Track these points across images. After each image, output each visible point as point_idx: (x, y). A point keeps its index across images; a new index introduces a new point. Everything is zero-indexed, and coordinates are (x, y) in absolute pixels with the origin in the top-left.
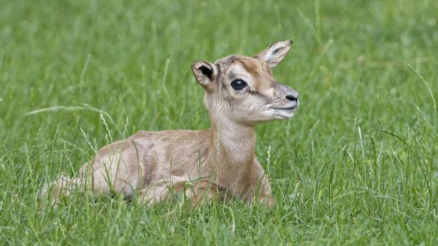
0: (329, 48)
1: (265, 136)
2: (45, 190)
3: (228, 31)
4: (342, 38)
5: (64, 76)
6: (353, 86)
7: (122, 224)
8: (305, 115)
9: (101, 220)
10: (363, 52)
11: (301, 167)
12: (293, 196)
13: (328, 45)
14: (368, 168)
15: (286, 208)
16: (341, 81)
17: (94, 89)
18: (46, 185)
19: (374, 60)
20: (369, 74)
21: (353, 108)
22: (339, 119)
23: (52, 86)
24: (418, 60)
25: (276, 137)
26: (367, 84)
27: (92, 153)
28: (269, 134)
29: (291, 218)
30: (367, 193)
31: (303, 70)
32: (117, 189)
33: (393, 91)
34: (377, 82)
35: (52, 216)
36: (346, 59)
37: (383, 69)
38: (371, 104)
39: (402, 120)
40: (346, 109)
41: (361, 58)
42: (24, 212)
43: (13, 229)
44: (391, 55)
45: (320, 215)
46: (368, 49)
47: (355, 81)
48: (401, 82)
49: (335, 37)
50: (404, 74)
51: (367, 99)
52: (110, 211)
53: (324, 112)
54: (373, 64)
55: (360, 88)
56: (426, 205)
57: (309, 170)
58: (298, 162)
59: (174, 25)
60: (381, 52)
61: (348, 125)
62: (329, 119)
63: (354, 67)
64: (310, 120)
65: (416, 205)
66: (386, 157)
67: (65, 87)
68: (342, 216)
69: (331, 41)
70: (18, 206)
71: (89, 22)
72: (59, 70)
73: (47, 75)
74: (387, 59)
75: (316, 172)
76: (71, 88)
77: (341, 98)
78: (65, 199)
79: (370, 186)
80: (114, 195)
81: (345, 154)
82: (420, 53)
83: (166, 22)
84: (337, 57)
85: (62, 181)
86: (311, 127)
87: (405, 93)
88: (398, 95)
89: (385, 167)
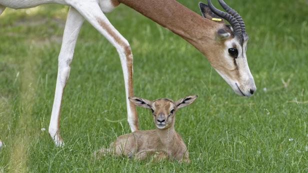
0: (213, 98)
1: (187, 134)
2: (95, 153)
3: (171, 89)
4: (218, 94)
5: (103, 106)
6: (223, 114)
7: (128, 168)
8: (203, 125)
9: (119, 167)
10: (227, 100)
11: (202, 147)
12: (198, 159)
13: (213, 97)
14: (230, 148)
15: (196, 164)
16: (218, 112)
17: (115, 112)
18: (95, 151)
19: (232, 103)
20: (230, 109)
21: (223, 123)
22: (218, 127)
23: (98, 110)
24: (251, 104)
25: (191, 134)
26: (229, 113)
27: (115, 138)
28: (189, 133)
29: (198, 168)
30: (230, 159)
31: (203, 107)
32: (125, 154)
33: (240, 117)
34: (233, 113)
35: (98, 164)
36: (220, 103)
37: (236, 108)
38: (231, 122)
39: (244, 129)
40: (220, 123)
41: (227, 102)
42: (86, 162)
43: (82, 169)
44: (239, 101)
45: (210, 167)
46: (229, 99)
47: (224, 112)
48: (244, 113)
49: (216, 93)
50: (245, 109)
51: (229, 120)
52: (123, 163)
53: (211, 124)
54: (232, 105)
55: (226, 115)
56: (254, 165)
57: (205, 149)
58: (201, 145)
59: (148, 86)
60: (234, 100)
61: (221, 130)
62: (213, 128)
63: (224, 106)
64: (205, 127)
65: (250, 164)
66: (238, 144)
67: (104, 110)
68: (219, 168)
69: (215, 95)
70: (83, 159)
71: (113, 84)
72: (101, 104)
73: (96, 106)
74: (237, 103)
75: (208, 149)
76: (106, 111)
77: (218, 119)
78: (104, 157)
79: (231, 156)
80: (124, 156)
81: (221, 142)
82: (251, 101)
83: (146, 85)
84: (217, 102)
85: (102, 150)
86: (206, 130)
87: (245, 117)
88: (242, 118)
89: (237, 148)
